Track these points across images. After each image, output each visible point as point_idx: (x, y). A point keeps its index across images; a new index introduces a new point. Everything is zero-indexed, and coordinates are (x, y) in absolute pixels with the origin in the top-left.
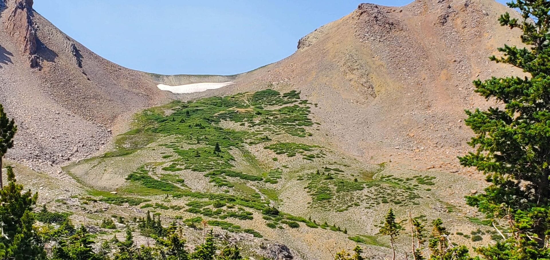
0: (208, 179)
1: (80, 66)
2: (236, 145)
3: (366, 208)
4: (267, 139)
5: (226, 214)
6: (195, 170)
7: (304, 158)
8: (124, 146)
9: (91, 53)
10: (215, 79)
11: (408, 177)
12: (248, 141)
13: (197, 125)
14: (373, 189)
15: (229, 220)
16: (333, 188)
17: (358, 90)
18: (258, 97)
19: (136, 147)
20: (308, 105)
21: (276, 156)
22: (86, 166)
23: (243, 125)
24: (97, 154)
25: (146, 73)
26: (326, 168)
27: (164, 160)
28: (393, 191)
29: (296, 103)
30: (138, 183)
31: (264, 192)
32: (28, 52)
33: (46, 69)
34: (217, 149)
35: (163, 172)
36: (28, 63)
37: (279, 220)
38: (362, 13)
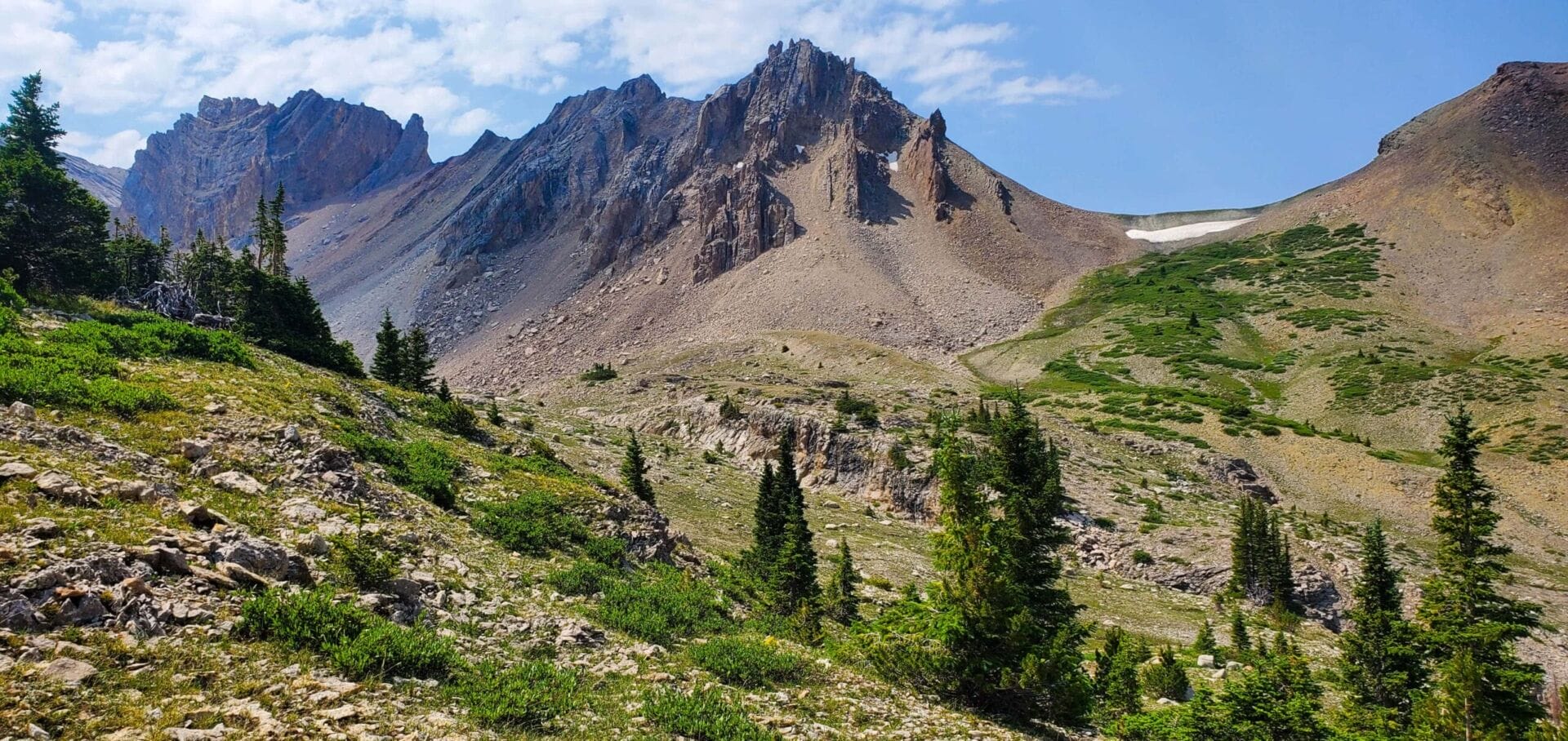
0: (1168, 368)
1: (1008, 212)
2: (1230, 316)
3: (1430, 408)
4: (1285, 304)
5: (1159, 414)
6: (1149, 355)
7: (1344, 333)
8: (1055, 324)
9: (1027, 192)
10: (1227, 214)
11: (1535, 356)
12: (1252, 309)
13: (1172, 288)
14: (1450, 378)
15: (1162, 424)
16: (1375, 376)
17: (1478, 214)
18: (1290, 239)
19: (1073, 323)
20: (1377, 247)
21: (1296, 330)
22: (991, 353)
23: (1251, 284)
24: (1013, 336)
25: (1111, 215)
26: (1382, 347)
27: (1106, 342)
28: (1487, 380)
29: (1356, 245)
30: (1058, 376)
31: (1258, 385)
32: (934, 198)
33: (957, 221)
34: (1194, 322)
35: (1101, 359)
36: (934, 215)
37: (1247, 423)
38: (1502, 80)
